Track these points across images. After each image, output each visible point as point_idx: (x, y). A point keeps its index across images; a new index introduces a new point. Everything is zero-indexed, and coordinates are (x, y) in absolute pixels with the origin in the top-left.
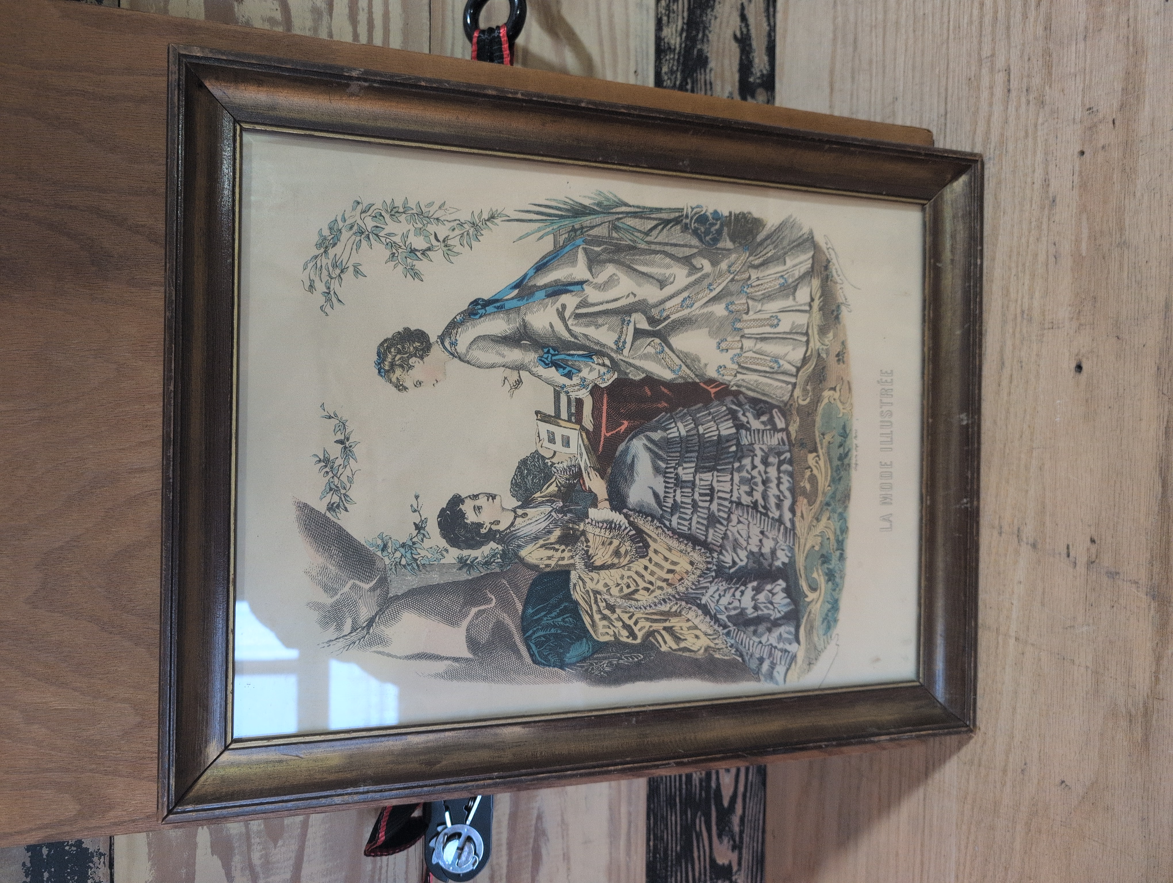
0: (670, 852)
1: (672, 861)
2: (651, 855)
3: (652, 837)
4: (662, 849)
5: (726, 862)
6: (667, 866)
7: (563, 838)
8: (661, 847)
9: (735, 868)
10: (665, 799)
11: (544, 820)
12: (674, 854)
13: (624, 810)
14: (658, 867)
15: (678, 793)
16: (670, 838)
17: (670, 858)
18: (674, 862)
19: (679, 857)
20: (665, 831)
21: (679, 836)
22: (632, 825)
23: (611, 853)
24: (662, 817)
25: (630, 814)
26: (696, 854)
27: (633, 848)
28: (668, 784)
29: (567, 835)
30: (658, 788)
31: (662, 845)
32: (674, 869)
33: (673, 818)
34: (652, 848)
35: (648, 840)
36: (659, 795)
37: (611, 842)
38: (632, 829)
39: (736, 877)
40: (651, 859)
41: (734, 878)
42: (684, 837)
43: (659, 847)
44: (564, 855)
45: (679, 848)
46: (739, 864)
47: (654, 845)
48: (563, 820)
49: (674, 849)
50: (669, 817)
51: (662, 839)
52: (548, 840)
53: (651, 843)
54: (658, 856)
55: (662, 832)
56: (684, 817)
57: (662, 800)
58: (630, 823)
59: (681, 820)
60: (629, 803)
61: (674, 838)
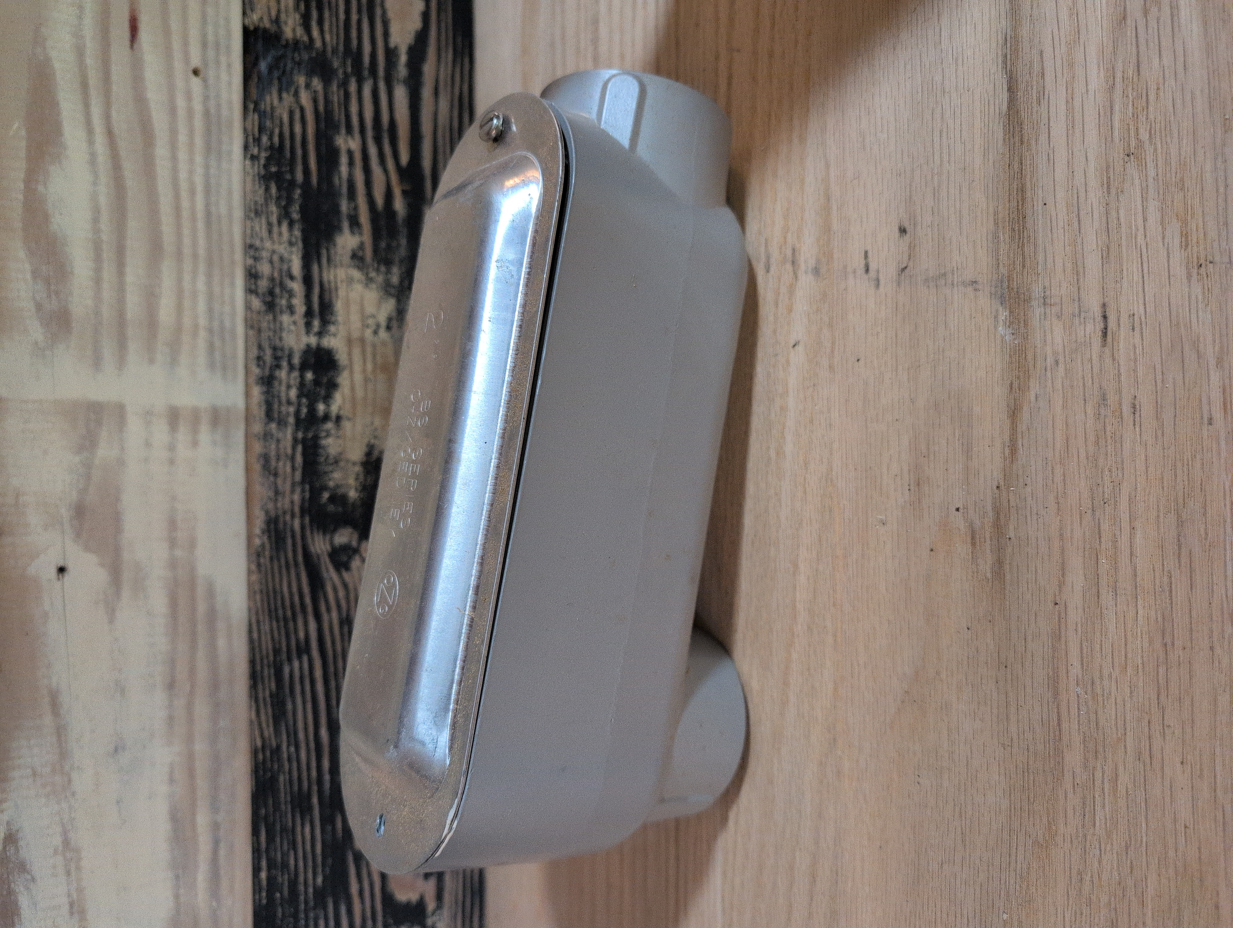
0: (301, 888)
1: (306, 902)
2: (264, 894)
3: (264, 863)
4: (286, 883)
5: (413, 897)
6: (297, 912)
7: (68, 873)
8: (283, 880)
9: (431, 905)
10: (289, 799)
11: (21, 843)
12: (311, 890)
13: (202, 820)
14: (280, 914)
15: (315, 788)
16: (301, 864)
17: (302, 898)
18: (312, 904)
19: (320, 896)
20: (292, 853)
21: (319, 859)
22: (222, 845)
23: (177, 896)
24: (284, 830)
25: (215, 826)
26: (354, 888)
27: (225, 883)
28: (295, 774)
29: (78, 868)
30: (274, 780)
31: (286, 877)
32: (312, 915)
33: (307, 830)
34: (264, 883)
35: (256, 870)
36: (275, 792)
37: (177, 877)
38: (222, 852)
39: (435, 918)
40: (264, 902)
41: (429, 922)
42: (330, 861)
43: (280, 879)
44: (71, 905)
45: (320, 880)
46: (439, 897)
47: (269, 879)
48: (66, 843)
49: (310, 881)
50: (299, 829)
51: (285, 865)
52: (33, 880)
53: (263, 875)
54: (278, 895)
55: (285, 855)
56: (329, 828)
57: (282, 799)
58: (216, 842)
59: (323, 831)
60: (214, 808)
61: (310, 863)
